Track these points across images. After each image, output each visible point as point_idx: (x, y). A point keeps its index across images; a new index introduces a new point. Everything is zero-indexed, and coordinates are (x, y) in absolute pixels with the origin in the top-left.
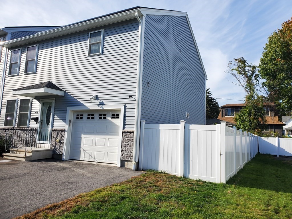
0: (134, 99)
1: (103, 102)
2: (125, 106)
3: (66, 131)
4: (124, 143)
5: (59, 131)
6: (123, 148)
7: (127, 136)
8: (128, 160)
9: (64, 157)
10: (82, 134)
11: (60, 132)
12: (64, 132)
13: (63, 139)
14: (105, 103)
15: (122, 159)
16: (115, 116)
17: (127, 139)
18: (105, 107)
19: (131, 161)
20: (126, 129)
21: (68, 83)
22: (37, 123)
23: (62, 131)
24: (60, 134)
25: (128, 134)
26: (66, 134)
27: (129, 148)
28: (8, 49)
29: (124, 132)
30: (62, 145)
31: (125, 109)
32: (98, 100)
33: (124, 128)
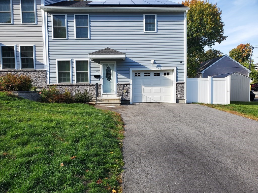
0: (183, 64)
1: (160, 65)
2: (177, 68)
3: (131, 85)
4: (178, 90)
5: (124, 85)
6: (177, 92)
7: (180, 86)
8: (181, 99)
9: (131, 101)
10: (142, 86)
11: (126, 85)
12: (129, 85)
13: (129, 90)
14: (162, 66)
15: (177, 98)
16: (167, 74)
17: (180, 87)
18: (162, 69)
19: (184, 99)
20: (178, 82)
21: (127, 50)
22: (100, 80)
23: (127, 85)
24: (125, 87)
25: (180, 84)
26: (131, 87)
27: (182, 92)
28: (46, 13)
29: (177, 84)
30: (128, 94)
31: (177, 70)
32: (156, 64)
33: (177, 81)
